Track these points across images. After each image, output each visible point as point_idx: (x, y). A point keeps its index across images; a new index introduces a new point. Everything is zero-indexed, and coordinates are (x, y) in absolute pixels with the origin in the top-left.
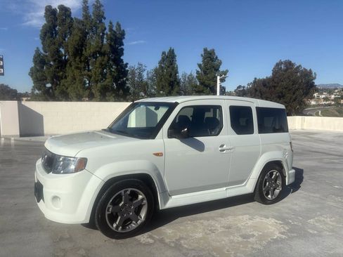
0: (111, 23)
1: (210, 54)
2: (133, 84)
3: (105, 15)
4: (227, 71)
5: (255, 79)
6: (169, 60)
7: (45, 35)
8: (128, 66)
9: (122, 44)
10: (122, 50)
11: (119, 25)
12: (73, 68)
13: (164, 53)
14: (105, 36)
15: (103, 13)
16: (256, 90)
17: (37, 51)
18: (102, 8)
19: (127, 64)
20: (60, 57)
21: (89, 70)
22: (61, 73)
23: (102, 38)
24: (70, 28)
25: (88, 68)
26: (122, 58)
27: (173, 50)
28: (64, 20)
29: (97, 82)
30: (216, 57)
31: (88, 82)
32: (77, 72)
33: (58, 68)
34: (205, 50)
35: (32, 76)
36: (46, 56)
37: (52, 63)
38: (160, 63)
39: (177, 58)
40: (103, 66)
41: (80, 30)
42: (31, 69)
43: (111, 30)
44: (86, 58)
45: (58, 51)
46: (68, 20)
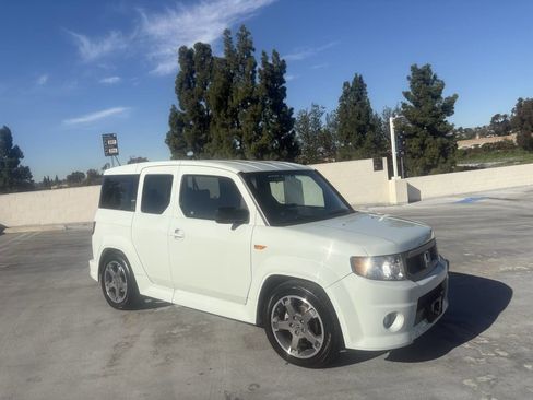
0: (264, 54)
1: (423, 73)
2: (307, 136)
3: (254, 46)
4: (456, 96)
5: (520, 100)
6: (356, 93)
7: (181, 87)
8: (294, 111)
9: (283, 81)
10: (284, 89)
11: (276, 54)
12: (218, 127)
13: (346, 84)
14: (257, 75)
15: (251, 42)
16: (523, 121)
17: (174, 108)
18: (248, 37)
19: (292, 109)
20: (202, 113)
21: (239, 127)
22: (204, 135)
23: (253, 77)
24: (211, 72)
25: (238, 123)
26: (284, 101)
27: (361, 78)
28: (202, 63)
29: (250, 142)
30: (435, 77)
31: (238, 143)
32: (222, 131)
33: (199, 128)
34: (414, 68)
35: (169, 144)
36: (184, 115)
37: (191, 123)
38: (341, 100)
39: (368, 89)
40: (256, 119)
41: (223, 72)
42: (168, 135)
43: (265, 63)
44: (233, 110)
45: (199, 106)
46: (208, 62)
